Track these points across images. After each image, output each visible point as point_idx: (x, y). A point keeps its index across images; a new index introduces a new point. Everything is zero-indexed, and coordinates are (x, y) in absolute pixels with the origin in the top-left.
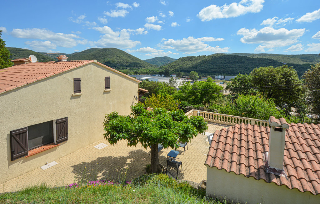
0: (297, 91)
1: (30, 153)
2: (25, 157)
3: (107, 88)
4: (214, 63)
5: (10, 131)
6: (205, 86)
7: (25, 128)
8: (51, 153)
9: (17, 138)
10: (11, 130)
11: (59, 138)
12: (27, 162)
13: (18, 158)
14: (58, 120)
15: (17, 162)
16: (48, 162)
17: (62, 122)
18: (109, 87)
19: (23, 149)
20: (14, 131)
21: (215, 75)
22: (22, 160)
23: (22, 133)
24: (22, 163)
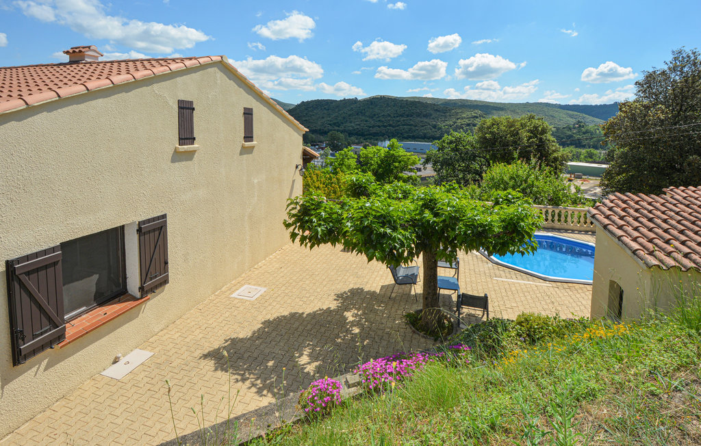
0: (553, 162)
1: (70, 331)
2: (56, 347)
3: (248, 137)
4: (375, 115)
5: (7, 262)
6: (385, 157)
7: (53, 249)
8: (127, 325)
9: (31, 283)
10: (9, 258)
11: (148, 279)
12: (62, 363)
13: (34, 352)
14: (144, 222)
15: (30, 368)
16: (120, 355)
17: (154, 230)
18: (252, 137)
19: (50, 319)
20: (19, 260)
21: (377, 140)
22: (44, 357)
23: (46, 267)
24: (46, 369)
